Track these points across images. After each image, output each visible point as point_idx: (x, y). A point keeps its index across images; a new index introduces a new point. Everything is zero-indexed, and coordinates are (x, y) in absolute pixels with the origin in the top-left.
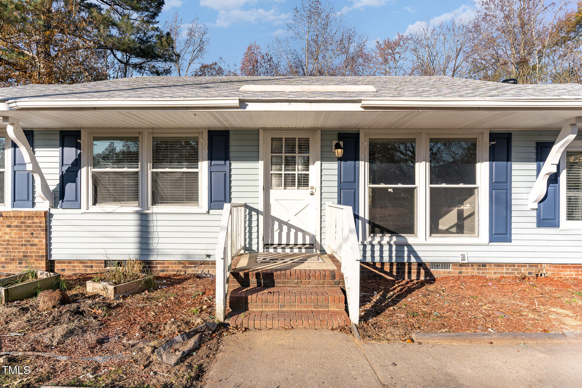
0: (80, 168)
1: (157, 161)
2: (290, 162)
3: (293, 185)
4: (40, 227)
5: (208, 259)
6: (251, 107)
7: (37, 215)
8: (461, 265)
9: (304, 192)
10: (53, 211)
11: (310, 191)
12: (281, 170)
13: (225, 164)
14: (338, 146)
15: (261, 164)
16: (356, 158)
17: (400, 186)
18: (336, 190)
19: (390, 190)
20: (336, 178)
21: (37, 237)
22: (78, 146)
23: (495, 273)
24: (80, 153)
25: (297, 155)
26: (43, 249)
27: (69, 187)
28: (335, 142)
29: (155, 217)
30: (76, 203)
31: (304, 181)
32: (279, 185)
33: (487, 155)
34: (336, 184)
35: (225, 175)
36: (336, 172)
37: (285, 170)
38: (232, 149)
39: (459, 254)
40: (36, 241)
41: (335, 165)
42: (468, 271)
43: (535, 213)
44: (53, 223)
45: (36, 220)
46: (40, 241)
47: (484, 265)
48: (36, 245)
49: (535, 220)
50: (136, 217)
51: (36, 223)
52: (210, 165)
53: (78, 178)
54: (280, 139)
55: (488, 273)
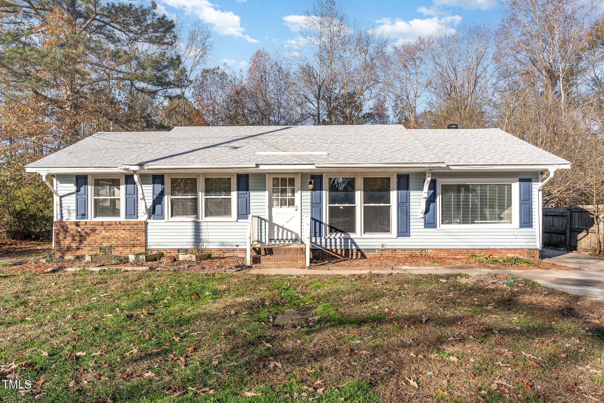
0: (164, 196)
1: (208, 191)
2: (284, 191)
3: (286, 205)
4: (142, 230)
6: (262, 167)
7: (140, 223)
8: (382, 250)
9: (291, 209)
10: (148, 221)
11: (295, 208)
12: (278, 196)
13: (246, 193)
14: (310, 183)
15: (267, 193)
16: (321, 189)
17: (347, 205)
18: (310, 207)
19: (341, 207)
20: (310, 201)
21: (140, 236)
22: (163, 183)
23: (401, 255)
24: (164, 188)
25: (288, 187)
26: (143, 242)
27: (158, 207)
28: (309, 181)
29: (203, 224)
30: (161, 216)
31: (292, 203)
32: (278, 205)
33: (396, 187)
34: (310, 204)
35: (247, 199)
36: (310, 197)
37: (281, 196)
38: (250, 185)
39: (380, 244)
40: (139, 238)
41: (309, 193)
42: (387, 253)
43: (423, 220)
44: (148, 228)
45: (139, 226)
46: (142, 238)
47: (395, 250)
48: (139, 240)
49: (423, 224)
51: (139, 228)
52: (238, 194)
53: (163, 202)
54: (278, 179)
55: (397, 255)
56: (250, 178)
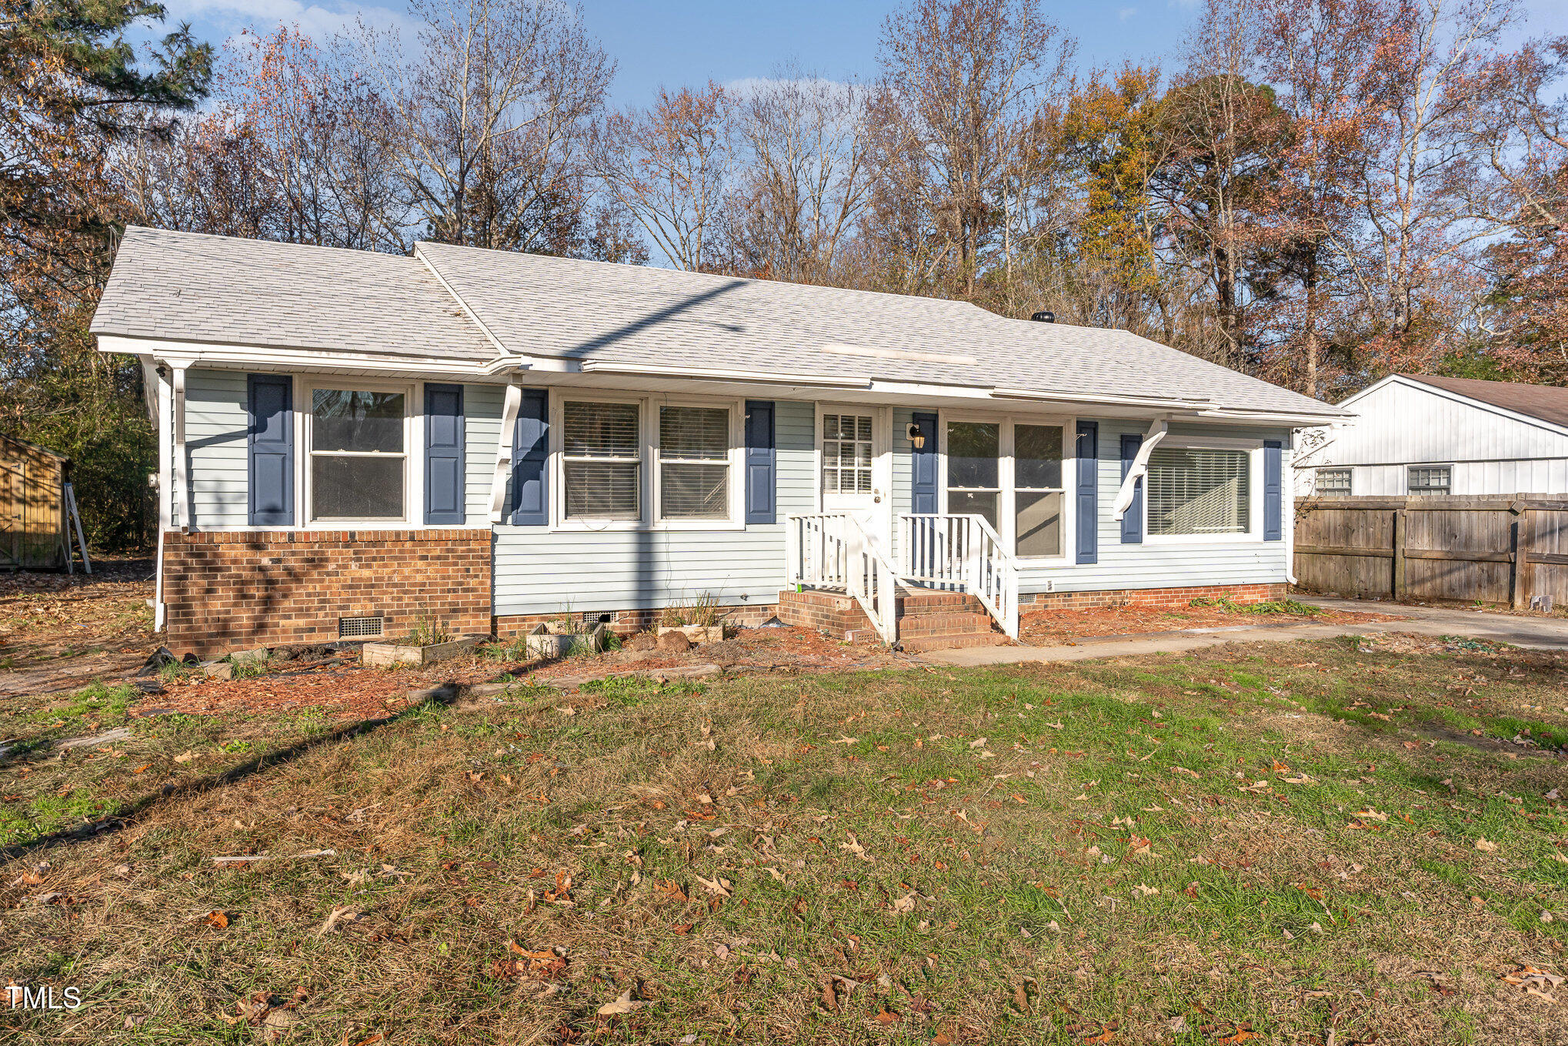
0: (548, 455)
1: (667, 445)
2: (848, 452)
3: (851, 487)
4: (482, 557)
5: (743, 602)
6: (878, 387)
7: (479, 536)
8: (1047, 595)
9: (867, 498)
10: (498, 530)
11: (873, 496)
12: (835, 464)
13: (769, 455)
14: (913, 432)
15: (817, 453)
16: (934, 450)
17: (981, 489)
18: (909, 494)
19: (970, 495)
20: (910, 477)
21: (476, 576)
22: (544, 417)
23: (1080, 605)
24: (547, 430)
25: (856, 442)
26: (486, 597)
27: (529, 486)
28: (909, 426)
29: (662, 538)
30: (539, 517)
31: (866, 483)
32: (834, 487)
33: (1074, 449)
34: (909, 486)
36: (910, 469)
37: (842, 464)
38: (778, 430)
39: (1045, 582)
40: (472, 583)
41: (907, 459)
42: (1055, 604)
43: (1119, 526)
44: (498, 550)
45: (473, 545)
46: (482, 583)
47: (1070, 594)
48: (473, 590)
49: (1119, 534)
50: (629, 538)
51: (473, 551)
52: (748, 456)
53: (543, 473)
54: (835, 418)
55: (1073, 605)
56: (778, 412)
